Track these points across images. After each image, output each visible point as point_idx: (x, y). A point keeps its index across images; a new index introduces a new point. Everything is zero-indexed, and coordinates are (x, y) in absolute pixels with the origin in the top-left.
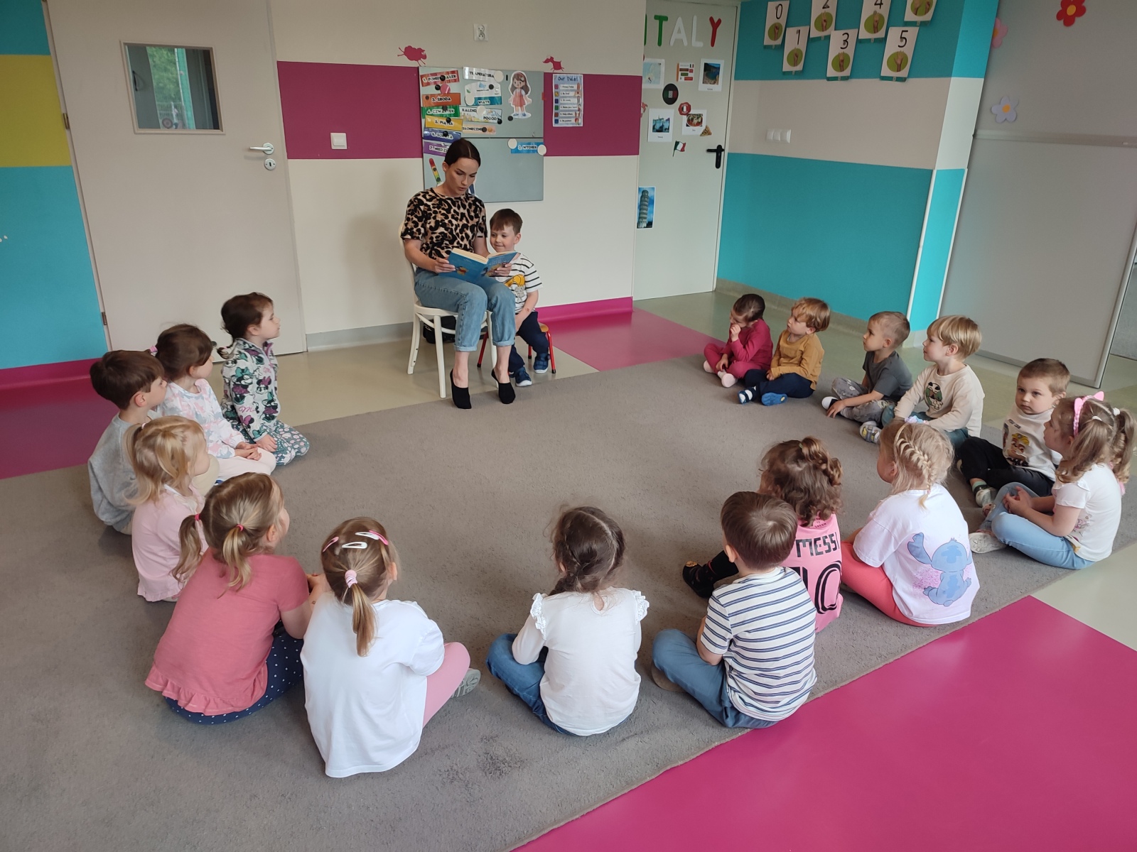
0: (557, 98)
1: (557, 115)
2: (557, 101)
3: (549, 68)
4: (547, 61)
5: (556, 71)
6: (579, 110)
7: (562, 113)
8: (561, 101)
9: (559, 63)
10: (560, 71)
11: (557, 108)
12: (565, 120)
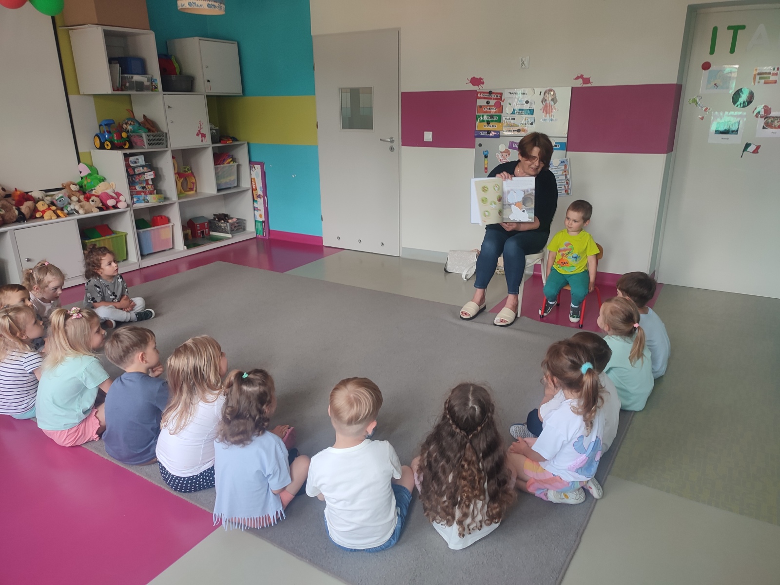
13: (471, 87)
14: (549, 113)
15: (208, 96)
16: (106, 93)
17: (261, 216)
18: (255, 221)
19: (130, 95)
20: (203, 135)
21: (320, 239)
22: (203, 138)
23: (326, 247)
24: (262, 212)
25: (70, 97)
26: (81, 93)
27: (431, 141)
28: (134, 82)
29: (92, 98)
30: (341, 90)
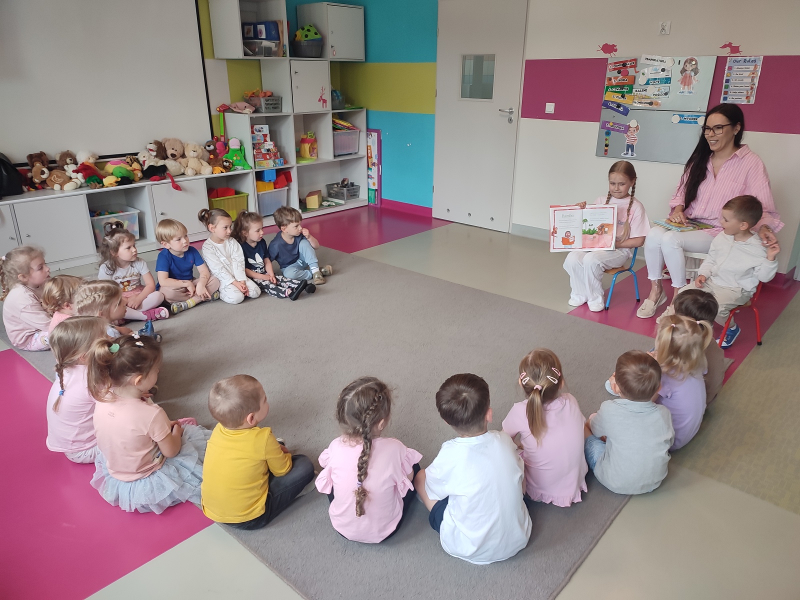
0: (728, 78)
1: (726, 93)
2: (727, 81)
3: (726, 52)
4: (724, 46)
5: (732, 55)
6: (752, 88)
7: (732, 91)
8: (731, 81)
9: (738, 47)
10: (738, 54)
11: (727, 87)
12: (733, 97)
13: (602, 55)
14: (688, 85)
15: (331, 62)
16: (238, 58)
17: (374, 184)
18: (368, 189)
19: (259, 60)
20: (325, 101)
21: (430, 210)
22: (324, 104)
23: (435, 218)
24: (376, 180)
25: (206, 60)
26: (216, 57)
27: (553, 112)
28: (262, 47)
29: (225, 63)
30: (464, 58)
